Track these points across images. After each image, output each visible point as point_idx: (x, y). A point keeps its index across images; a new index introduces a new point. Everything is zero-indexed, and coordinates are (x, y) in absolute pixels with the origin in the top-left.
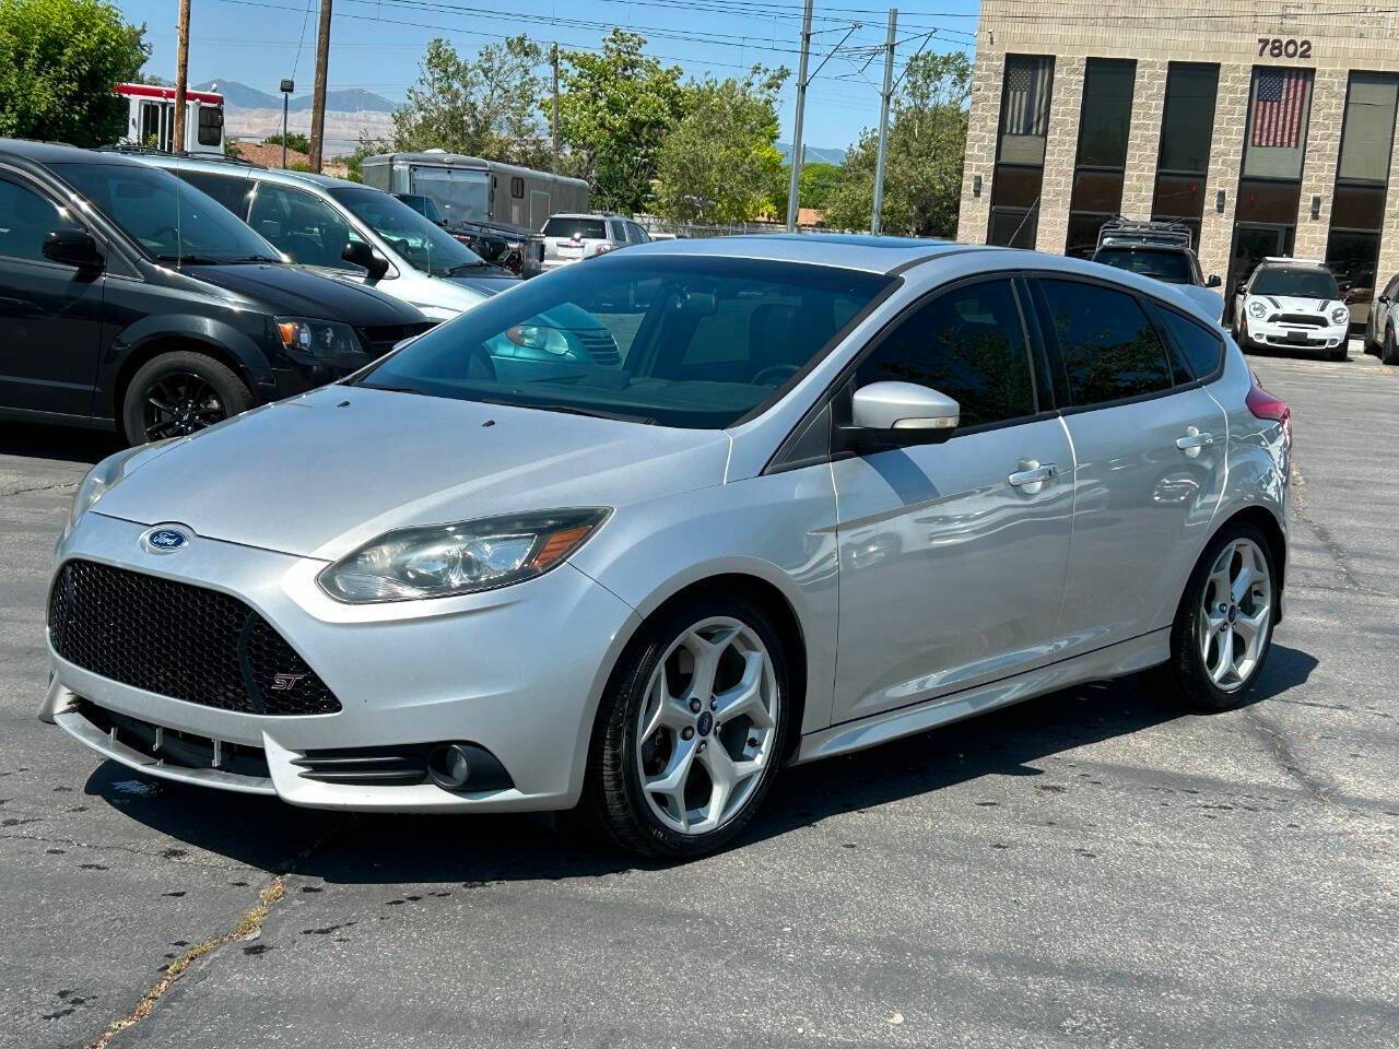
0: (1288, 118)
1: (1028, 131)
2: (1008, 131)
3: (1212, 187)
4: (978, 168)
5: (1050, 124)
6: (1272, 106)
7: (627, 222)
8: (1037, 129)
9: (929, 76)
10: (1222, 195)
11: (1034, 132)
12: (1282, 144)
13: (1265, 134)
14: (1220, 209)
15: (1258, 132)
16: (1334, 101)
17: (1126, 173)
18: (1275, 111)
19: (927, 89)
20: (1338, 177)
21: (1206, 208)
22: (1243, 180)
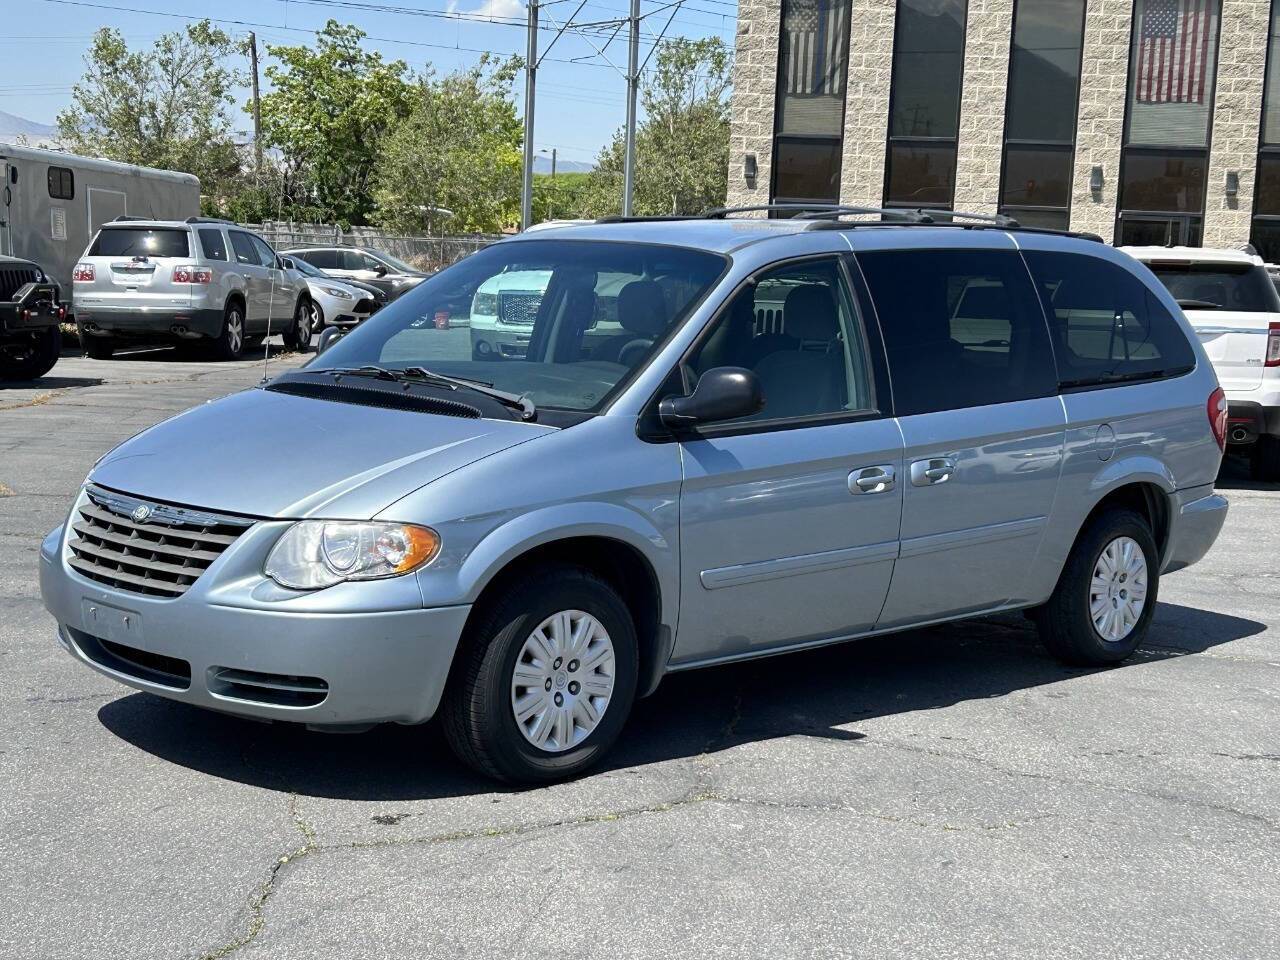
0: (1188, 60)
1: (818, 90)
2: (790, 90)
3: (1083, 162)
4: (750, 145)
5: (850, 78)
6: (1163, 43)
7: (230, 231)
8: (831, 88)
9: (682, 65)
10: (1097, 173)
11: (827, 90)
12: (1179, 98)
13: (1155, 86)
14: (1097, 196)
15: (1144, 82)
16: (1252, 34)
17: (960, 145)
18: (1168, 51)
19: (681, 79)
20: (1261, 144)
21: (1076, 192)
22: (1127, 151)
